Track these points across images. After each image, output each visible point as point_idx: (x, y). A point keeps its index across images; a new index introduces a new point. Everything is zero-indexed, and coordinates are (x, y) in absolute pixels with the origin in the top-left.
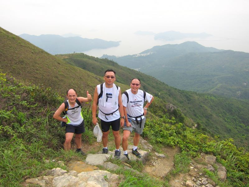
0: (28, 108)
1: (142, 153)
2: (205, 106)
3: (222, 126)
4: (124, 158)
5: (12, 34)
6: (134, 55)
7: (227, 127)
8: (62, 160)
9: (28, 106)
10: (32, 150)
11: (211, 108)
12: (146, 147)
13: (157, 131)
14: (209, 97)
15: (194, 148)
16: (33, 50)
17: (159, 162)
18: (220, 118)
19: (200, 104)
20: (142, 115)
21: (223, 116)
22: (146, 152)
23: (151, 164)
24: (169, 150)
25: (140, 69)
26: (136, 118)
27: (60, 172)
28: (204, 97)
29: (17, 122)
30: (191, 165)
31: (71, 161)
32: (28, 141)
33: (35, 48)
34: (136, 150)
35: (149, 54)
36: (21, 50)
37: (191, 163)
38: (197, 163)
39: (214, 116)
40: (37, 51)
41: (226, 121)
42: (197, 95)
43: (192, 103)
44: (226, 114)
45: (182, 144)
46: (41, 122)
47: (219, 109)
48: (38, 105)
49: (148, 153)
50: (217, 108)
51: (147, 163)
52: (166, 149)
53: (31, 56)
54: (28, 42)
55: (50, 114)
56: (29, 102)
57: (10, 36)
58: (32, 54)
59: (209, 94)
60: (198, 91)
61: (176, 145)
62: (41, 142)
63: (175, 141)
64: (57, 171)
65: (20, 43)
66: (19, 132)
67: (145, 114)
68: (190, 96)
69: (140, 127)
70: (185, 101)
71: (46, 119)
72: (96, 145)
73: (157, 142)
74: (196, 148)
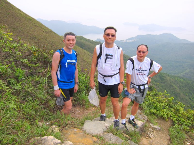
0: (29, 66)
1: (139, 123)
2: (175, 86)
3: (187, 103)
4: (122, 128)
5: (29, 16)
6: (121, 41)
7: (191, 105)
8: (57, 125)
9: (29, 65)
10: (25, 110)
11: (180, 88)
12: (141, 117)
13: (150, 102)
14: (179, 79)
15: (186, 123)
16: (44, 29)
17: (155, 134)
18: (186, 96)
19: (171, 84)
20: (145, 84)
21: (189, 95)
22: (142, 122)
23: (148, 136)
24: (163, 122)
25: (125, 52)
26: (140, 86)
27: (52, 143)
28: (174, 78)
29: (15, 78)
30: (187, 140)
31: (67, 127)
32: (23, 99)
33: (46, 28)
34: (133, 119)
35: (133, 41)
36: (35, 29)
37: (186, 138)
38: (191, 138)
39: (182, 94)
40: (47, 31)
41: (191, 100)
42: (169, 77)
43: (165, 82)
44: (191, 94)
45: (175, 118)
46: (40, 82)
47: (186, 89)
48: (39, 65)
49: (144, 124)
50: (185, 88)
51: (143, 134)
52: (159, 121)
53: (42, 34)
54: (41, 23)
55: (50, 75)
56: (31, 61)
57: (28, 18)
58: (43, 32)
59: (179, 77)
60: (170, 73)
61: (169, 118)
62: (37, 102)
63: (168, 113)
64: (49, 140)
65: (34, 24)
66: (15, 89)
67: (148, 83)
68: (163, 76)
69: (143, 96)
70: (159, 80)
71: (45, 79)
72: (92, 109)
73: (151, 113)
74: (188, 123)
